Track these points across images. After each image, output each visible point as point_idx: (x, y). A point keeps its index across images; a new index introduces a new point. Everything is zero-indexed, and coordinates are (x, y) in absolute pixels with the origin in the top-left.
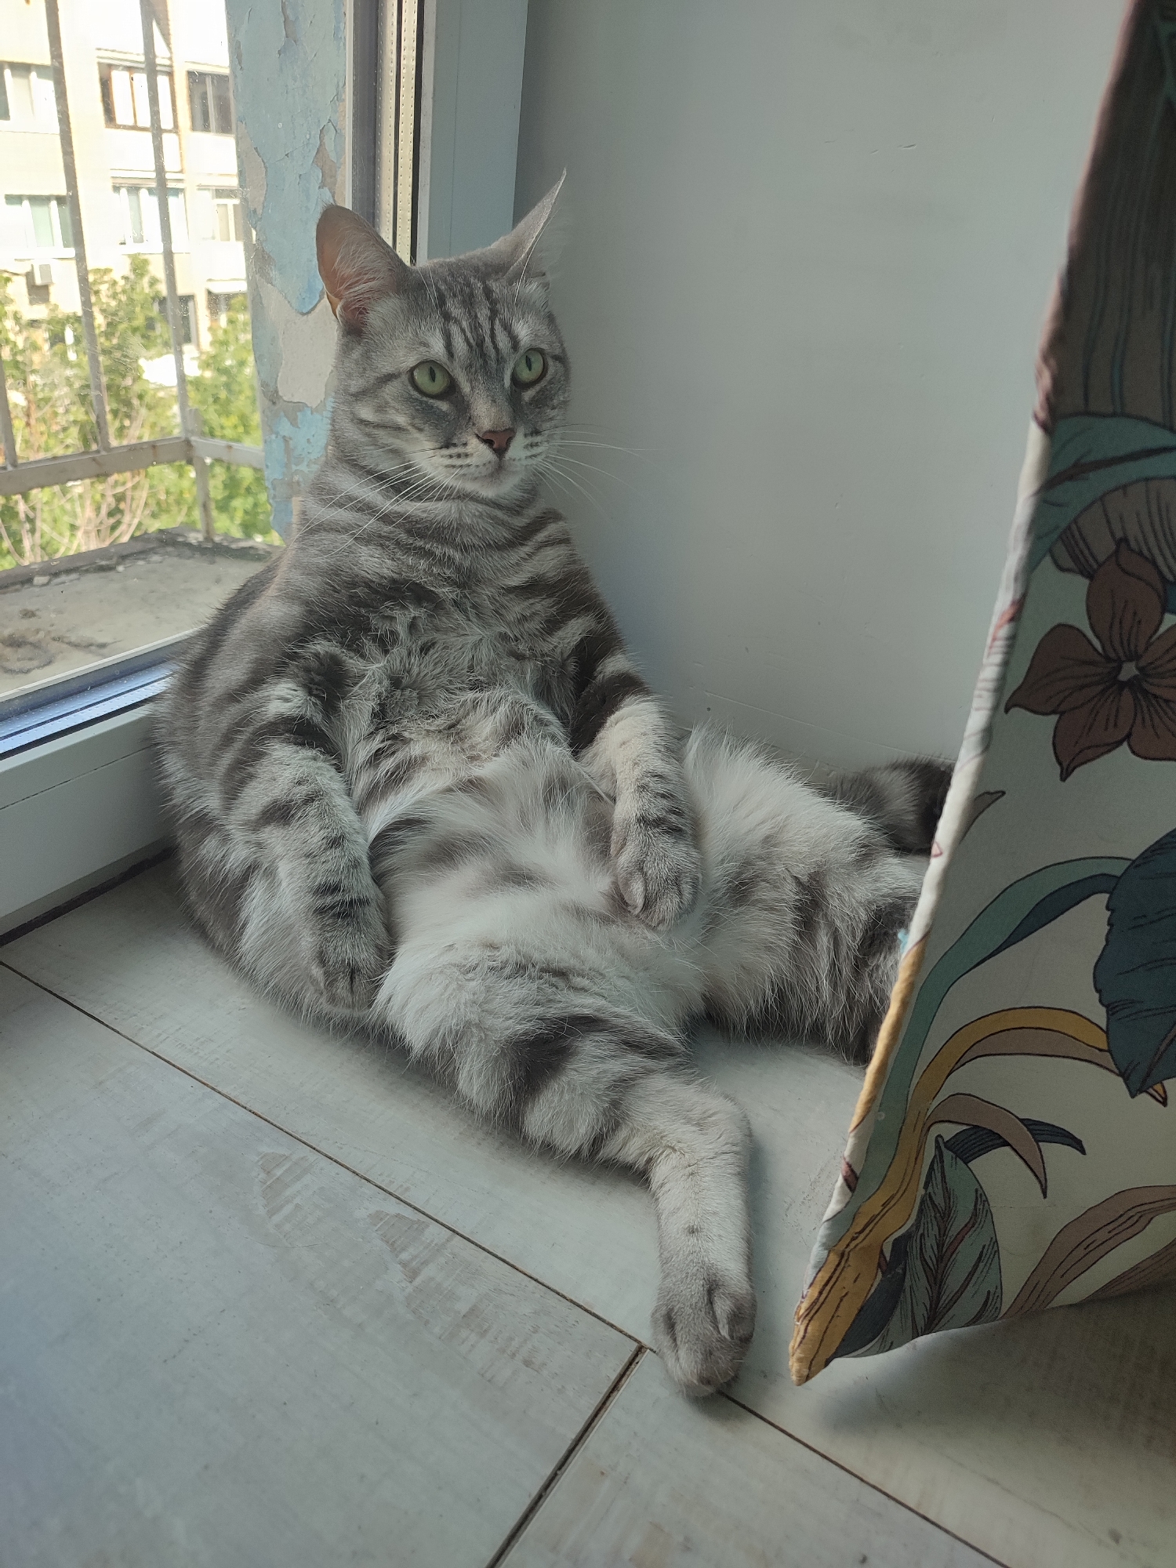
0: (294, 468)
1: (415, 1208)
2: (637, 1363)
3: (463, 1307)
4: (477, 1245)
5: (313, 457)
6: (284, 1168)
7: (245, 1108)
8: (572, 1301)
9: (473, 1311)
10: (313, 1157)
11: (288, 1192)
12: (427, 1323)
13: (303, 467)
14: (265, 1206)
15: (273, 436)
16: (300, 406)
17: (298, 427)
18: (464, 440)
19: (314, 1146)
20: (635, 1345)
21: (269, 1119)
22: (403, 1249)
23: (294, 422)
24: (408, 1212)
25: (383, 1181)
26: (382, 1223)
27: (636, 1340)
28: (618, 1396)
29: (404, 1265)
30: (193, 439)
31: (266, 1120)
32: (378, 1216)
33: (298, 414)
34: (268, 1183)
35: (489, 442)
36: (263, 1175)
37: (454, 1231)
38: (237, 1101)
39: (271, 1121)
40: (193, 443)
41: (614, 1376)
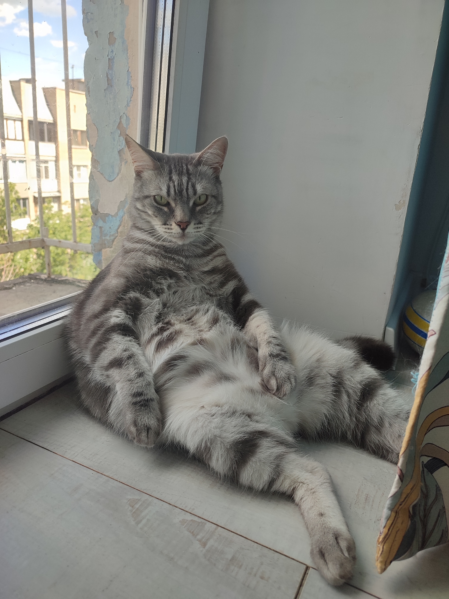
0: (104, 238)
1: (198, 517)
2: (308, 574)
3: (229, 557)
4: (228, 530)
5: (112, 233)
6: (139, 504)
7: (117, 481)
8: (274, 550)
9: (233, 559)
10: (151, 499)
11: (143, 514)
12: (215, 565)
13: (108, 238)
14: (134, 521)
15: (95, 227)
16: (107, 215)
17: (106, 223)
18: (171, 223)
19: (150, 494)
20: (305, 567)
21: (128, 485)
22: (198, 534)
23: (104, 221)
24: (196, 519)
25: (182, 506)
26: (186, 524)
27: (305, 564)
28: (304, 588)
29: (200, 541)
30: (45, 239)
31: (127, 485)
32: (183, 522)
33: (106, 218)
34: (134, 511)
35: (179, 226)
36: (130, 508)
37: (217, 525)
38: (113, 478)
39: (129, 485)
40: (45, 241)
41: (300, 580)
